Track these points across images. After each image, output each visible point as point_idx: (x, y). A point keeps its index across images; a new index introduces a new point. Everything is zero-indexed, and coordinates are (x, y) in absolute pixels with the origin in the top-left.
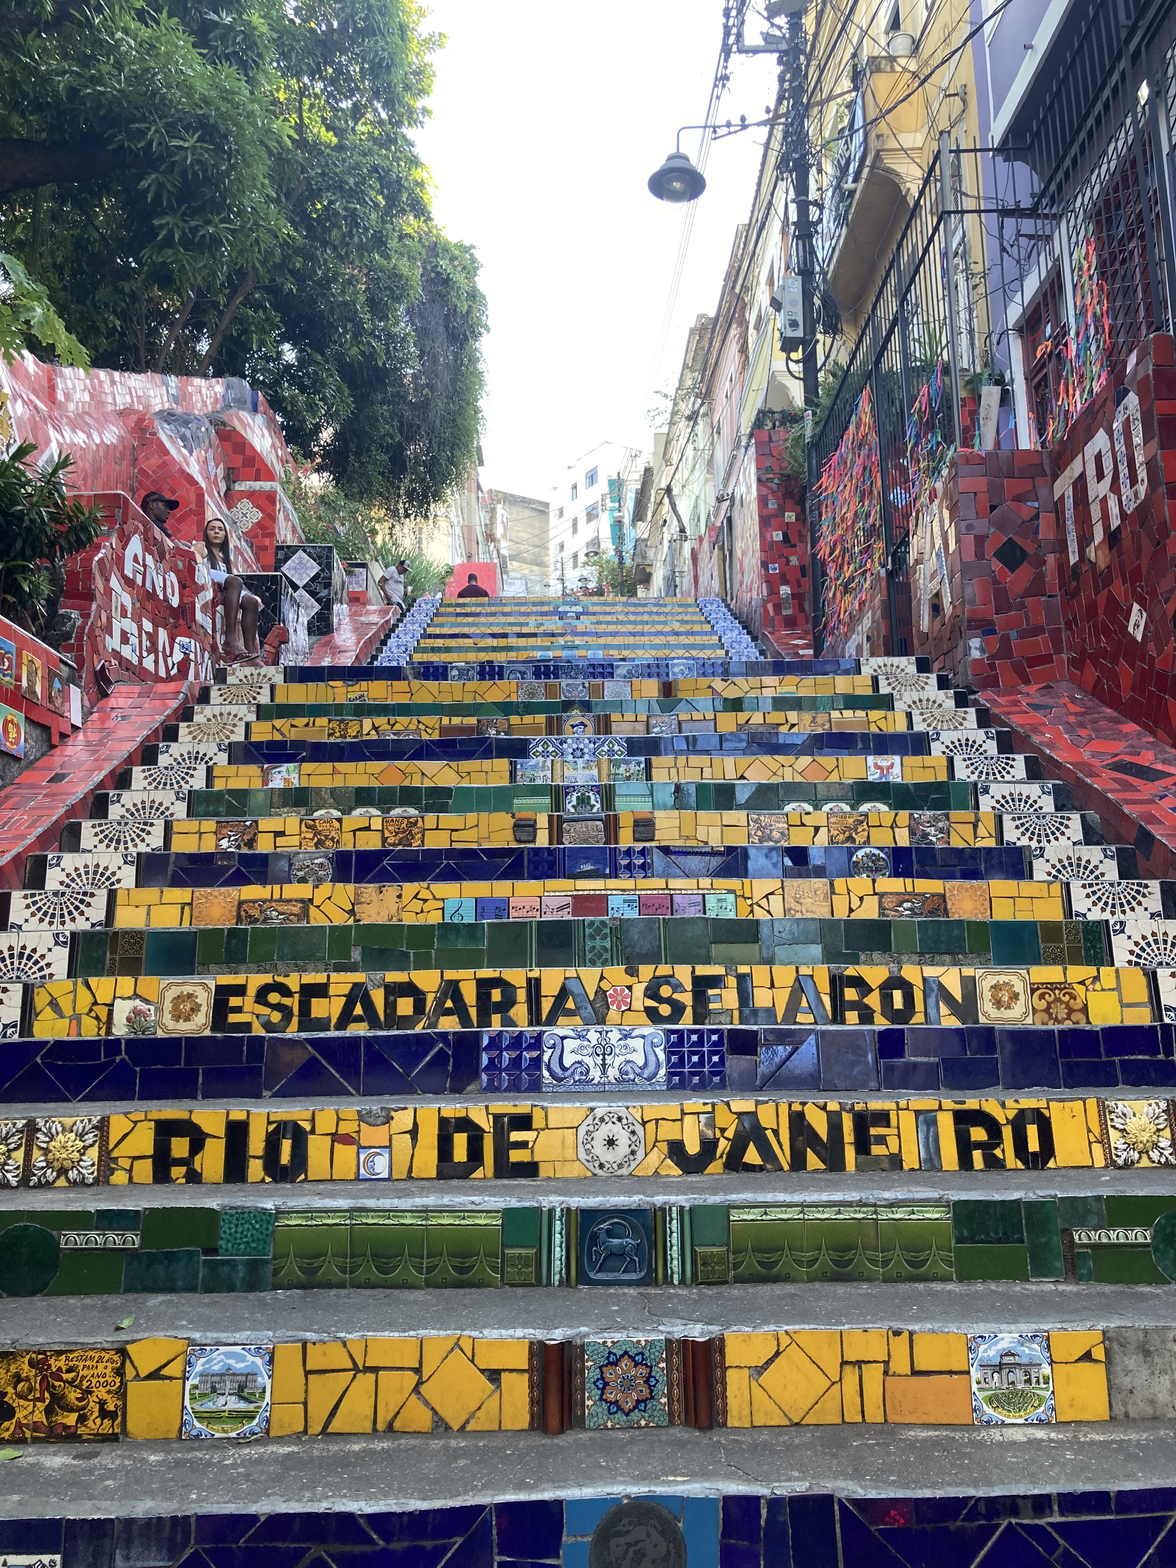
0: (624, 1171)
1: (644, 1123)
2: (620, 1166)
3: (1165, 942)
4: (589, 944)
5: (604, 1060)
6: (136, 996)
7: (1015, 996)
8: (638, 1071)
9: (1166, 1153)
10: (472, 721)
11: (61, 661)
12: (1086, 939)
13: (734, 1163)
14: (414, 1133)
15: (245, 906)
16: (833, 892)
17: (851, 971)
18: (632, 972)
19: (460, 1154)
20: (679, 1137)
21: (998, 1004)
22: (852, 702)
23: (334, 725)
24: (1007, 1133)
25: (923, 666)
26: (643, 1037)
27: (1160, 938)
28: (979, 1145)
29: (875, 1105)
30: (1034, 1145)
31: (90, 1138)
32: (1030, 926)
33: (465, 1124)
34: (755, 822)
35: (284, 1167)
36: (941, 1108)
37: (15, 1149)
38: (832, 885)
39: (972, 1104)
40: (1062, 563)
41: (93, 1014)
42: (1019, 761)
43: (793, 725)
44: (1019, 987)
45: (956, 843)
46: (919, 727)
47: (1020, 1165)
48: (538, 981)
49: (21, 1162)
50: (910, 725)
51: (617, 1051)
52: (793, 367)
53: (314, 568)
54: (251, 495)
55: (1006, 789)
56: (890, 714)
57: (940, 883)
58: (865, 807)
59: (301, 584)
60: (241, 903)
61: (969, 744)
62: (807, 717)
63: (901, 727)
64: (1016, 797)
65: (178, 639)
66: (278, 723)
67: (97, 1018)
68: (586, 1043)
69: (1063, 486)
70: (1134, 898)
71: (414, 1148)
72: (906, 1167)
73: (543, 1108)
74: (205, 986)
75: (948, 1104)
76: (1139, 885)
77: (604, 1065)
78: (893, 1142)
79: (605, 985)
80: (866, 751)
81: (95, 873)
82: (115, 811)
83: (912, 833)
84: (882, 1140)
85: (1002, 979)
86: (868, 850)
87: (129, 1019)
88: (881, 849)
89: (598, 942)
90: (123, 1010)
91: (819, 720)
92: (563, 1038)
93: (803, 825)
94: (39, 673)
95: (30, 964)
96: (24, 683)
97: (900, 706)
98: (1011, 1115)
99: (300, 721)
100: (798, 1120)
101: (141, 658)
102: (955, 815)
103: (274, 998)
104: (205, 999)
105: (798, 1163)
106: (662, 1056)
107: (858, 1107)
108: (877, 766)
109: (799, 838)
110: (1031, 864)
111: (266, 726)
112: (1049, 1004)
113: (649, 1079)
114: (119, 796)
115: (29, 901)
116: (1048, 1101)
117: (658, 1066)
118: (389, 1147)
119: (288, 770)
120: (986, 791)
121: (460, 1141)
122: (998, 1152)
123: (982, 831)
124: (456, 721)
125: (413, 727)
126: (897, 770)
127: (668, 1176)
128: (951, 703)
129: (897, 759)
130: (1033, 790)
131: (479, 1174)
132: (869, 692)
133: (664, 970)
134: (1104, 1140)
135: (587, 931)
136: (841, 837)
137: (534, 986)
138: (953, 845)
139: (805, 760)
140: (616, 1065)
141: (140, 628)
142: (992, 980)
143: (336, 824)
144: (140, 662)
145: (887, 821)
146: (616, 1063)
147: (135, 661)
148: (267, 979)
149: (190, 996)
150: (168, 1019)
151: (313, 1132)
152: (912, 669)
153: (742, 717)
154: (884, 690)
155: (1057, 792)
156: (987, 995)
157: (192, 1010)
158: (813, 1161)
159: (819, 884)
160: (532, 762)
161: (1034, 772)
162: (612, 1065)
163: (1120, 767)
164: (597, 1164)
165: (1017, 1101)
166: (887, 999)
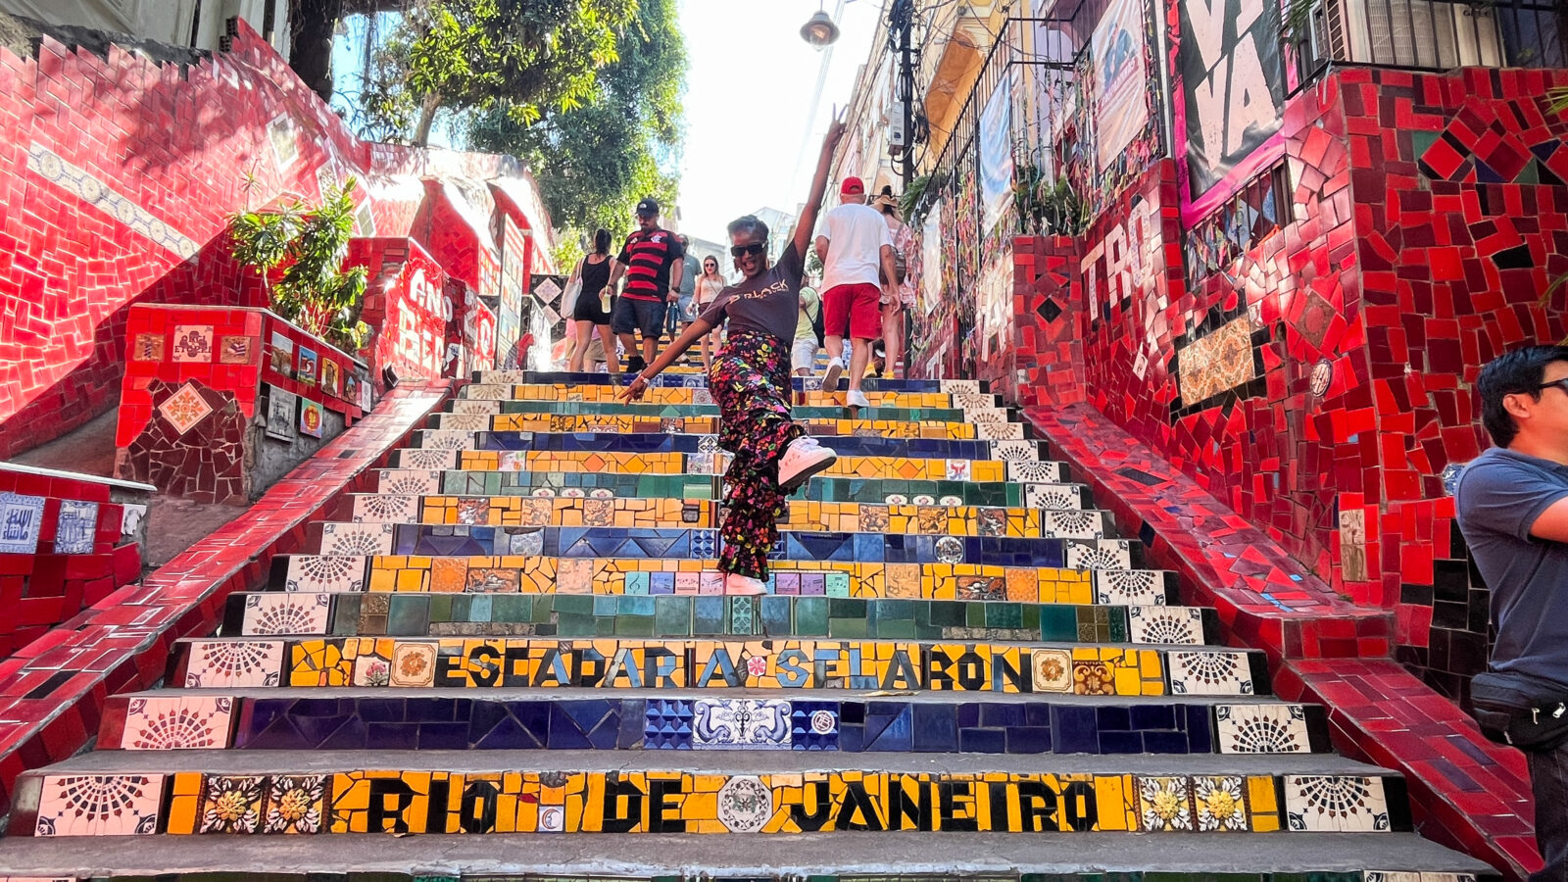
0: (756, 829)
1: (772, 790)
2: (752, 824)
3: (1170, 624)
4: (735, 616)
5: (743, 724)
6: (374, 654)
7: (1061, 671)
8: (769, 734)
9: (1185, 820)
10: (656, 419)
11: (355, 364)
12: (1112, 621)
13: (844, 823)
14: (584, 794)
15: (472, 573)
16: (922, 574)
17: (938, 647)
18: (768, 645)
19: (622, 813)
20: (800, 802)
21: (1048, 676)
22: (935, 415)
23: (555, 419)
24: (1061, 801)
25: (984, 388)
26: (775, 707)
27: (1166, 620)
28: (1039, 811)
29: (958, 775)
30: (1081, 812)
31: (316, 794)
32: (1071, 609)
33: (627, 788)
34: (865, 511)
35: (477, 821)
36: (1009, 781)
37: (254, 801)
38: (921, 569)
39: (1034, 777)
40: (1085, 319)
41: (339, 668)
42: (1055, 466)
43: (892, 431)
44: (1064, 664)
45: (1012, 534)
46: (983, 436)
47: (1071, 828)
48: (694, 650)
49: (258, 812)
50: (976, 436)
51: (753, 718)
52: (895, 164)
55: (1046, 489)
56: (962, 425)
57: (1001, 568)
58: (945, 501)
59: (548, 302)
60: (469, 569)
61: (1019, 451)
62: (903, 425)
63: (969, 436)
64: (1053, 495)
65: (451, 345)
66: (514, 416)
67: (342, 671)
68: (729, 711)
69: (1088, 264)
70: (1144, 584)
71: (584, 806)
72: (980, 829)
73: (691, 775)
74: (431, 649)
75: (1015, 777)
76: (1148, 574)
77: (742, 729)
78: (970, 807)
79: (745, 655)
80: (945, 455)
81: (361, 538)
82: (384, 486)
83: (980, 523)
84: (961, 806)
85: (1051, 656)
86: (947, 539)
87: (368, 674)
88: (957, 538)
89: (742, 615)
90: (363, 665)
91: (911, 428)
92: (710, 707)
93: (900, 515)
94: (336, 373)
95: (297, 619)
96: (324, 382)
97: (968, 418)
98: (1065, 786)
99: (530, 416)
100: (895, 788)
101: (421, 359)
102: (1010, 510)
103: (485, 657)
104: (429, 658)
105: (895, 823)
106: (789, 723)
107: (943, 778)
108: (953, 467)
109: (896, 527)
110: (1066, 552)
111: (505, 417)
112: (1086, 677)
113: (777, 741)
114: (388, 473)
115: (304, 563)
116: (1094, 775)
117: (786, 730)
118: (565, 805)
119: (517, 456)
120: (1032, 490)
121: (622, 801)
122: (1053, 817)
123: (1029, 523)
124: (646, 419)
125: (613, 422)
126: (967, 470)
127: (790, 833)
128: (1004, 418)
129: (968, 462)
130: (1065, 490)
131: (636, 829)
132: (947, 407)
133: (793, 643)
134: (1136, 809)
135: (735, 606)
136: (927, 525)
137: (689, 656)
138: (1008, 536)
139: (902, 460)
140: (752, 729)
141: (421, 338)
142: (1043, 657)
143: (549, 503)
144: (421, 363)
145: (961, 514)
146: (752, 726)
147: (417, 362)
148: (479, 642)
149: (418, 655)
150: (399, 674)
151: (501, 791)
152: (977, 389)
153: (856, 423)
154: (957, 406)
155: (1084, 493)
156: (1040, 669)
157: (419, 666)
158: (906, 821)
159: (913, 567)
160: (699, 455)
161: (1066, 477)
162: (749, 729)
163: (1125, 473)
164: (733, 822)
165: (1069, 776)
166: (963, 671)
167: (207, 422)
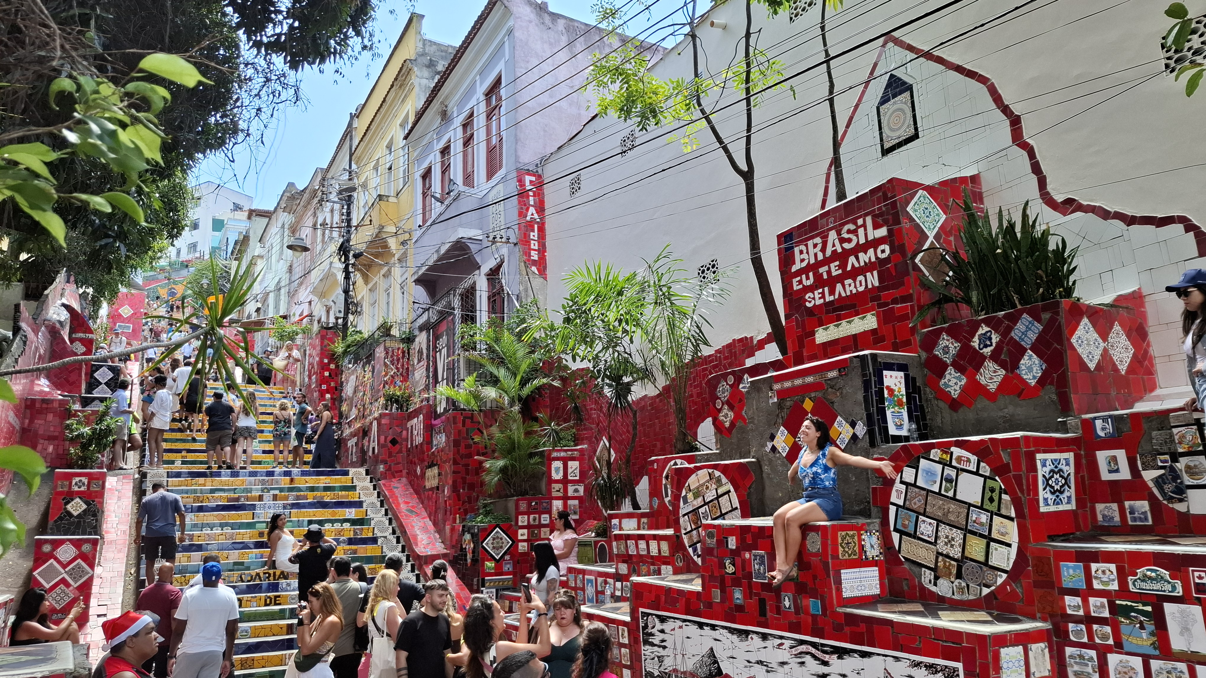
22: (345, 488)
25: (367, 472)
33: (269, 597)
40: (407, 445)
42: (384, 509)
43: (328, 497)
45: (363, 535)
46: (362, 497)
50: (359, 497)
53: (110, 375)
54: (81, 340)
55: (378, 518)
56: (355, 492)
57: (357, 546)
58: (344, 525)
59: (103, 382)
61: (373, 503)
62: (332, 493)
63: (356, 497)
64: (380, 521)
69: (409, 425)
76: (398, 545)
80: (346, 506)
83: (354, 532)
86: (343, 538)
88: (346, 538)
91: (335, 495)
92: (283, 583)
97: (358, 489)
102: (365, 527)
108: (350, 512)
110: (378, 540)
119: (191, 515)
120: (374, 519)
121: (268, 600)
123: (369, 531)
124: (231, 495)
125: (219, 497)
126: (354, 512)
128: (371, 488)
129: (354, 509)
130: (384, 518)
132: (350, 483)
136: (338, 534)
139: (331, 510)
152: (364, 472)
154: (354, 482)
155: (389, 518)
161: (386, 513)
163: (407, 510)
164: (291, 602)
167: (84, 511)
